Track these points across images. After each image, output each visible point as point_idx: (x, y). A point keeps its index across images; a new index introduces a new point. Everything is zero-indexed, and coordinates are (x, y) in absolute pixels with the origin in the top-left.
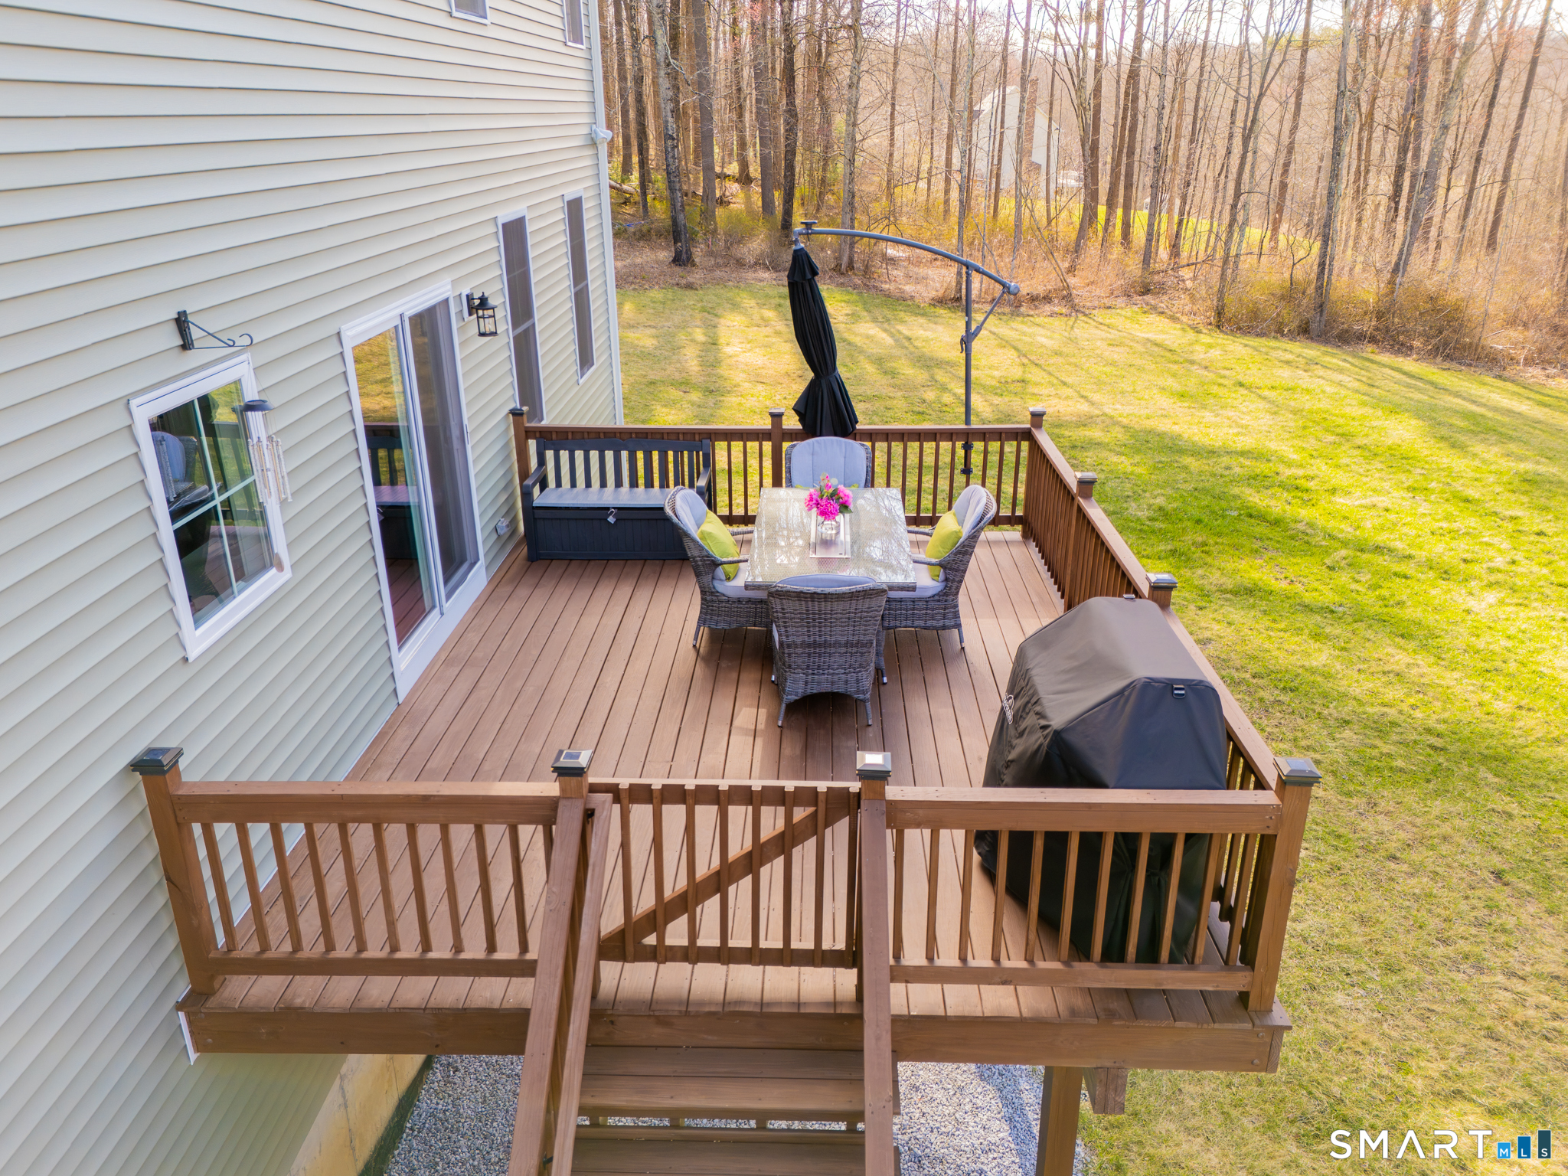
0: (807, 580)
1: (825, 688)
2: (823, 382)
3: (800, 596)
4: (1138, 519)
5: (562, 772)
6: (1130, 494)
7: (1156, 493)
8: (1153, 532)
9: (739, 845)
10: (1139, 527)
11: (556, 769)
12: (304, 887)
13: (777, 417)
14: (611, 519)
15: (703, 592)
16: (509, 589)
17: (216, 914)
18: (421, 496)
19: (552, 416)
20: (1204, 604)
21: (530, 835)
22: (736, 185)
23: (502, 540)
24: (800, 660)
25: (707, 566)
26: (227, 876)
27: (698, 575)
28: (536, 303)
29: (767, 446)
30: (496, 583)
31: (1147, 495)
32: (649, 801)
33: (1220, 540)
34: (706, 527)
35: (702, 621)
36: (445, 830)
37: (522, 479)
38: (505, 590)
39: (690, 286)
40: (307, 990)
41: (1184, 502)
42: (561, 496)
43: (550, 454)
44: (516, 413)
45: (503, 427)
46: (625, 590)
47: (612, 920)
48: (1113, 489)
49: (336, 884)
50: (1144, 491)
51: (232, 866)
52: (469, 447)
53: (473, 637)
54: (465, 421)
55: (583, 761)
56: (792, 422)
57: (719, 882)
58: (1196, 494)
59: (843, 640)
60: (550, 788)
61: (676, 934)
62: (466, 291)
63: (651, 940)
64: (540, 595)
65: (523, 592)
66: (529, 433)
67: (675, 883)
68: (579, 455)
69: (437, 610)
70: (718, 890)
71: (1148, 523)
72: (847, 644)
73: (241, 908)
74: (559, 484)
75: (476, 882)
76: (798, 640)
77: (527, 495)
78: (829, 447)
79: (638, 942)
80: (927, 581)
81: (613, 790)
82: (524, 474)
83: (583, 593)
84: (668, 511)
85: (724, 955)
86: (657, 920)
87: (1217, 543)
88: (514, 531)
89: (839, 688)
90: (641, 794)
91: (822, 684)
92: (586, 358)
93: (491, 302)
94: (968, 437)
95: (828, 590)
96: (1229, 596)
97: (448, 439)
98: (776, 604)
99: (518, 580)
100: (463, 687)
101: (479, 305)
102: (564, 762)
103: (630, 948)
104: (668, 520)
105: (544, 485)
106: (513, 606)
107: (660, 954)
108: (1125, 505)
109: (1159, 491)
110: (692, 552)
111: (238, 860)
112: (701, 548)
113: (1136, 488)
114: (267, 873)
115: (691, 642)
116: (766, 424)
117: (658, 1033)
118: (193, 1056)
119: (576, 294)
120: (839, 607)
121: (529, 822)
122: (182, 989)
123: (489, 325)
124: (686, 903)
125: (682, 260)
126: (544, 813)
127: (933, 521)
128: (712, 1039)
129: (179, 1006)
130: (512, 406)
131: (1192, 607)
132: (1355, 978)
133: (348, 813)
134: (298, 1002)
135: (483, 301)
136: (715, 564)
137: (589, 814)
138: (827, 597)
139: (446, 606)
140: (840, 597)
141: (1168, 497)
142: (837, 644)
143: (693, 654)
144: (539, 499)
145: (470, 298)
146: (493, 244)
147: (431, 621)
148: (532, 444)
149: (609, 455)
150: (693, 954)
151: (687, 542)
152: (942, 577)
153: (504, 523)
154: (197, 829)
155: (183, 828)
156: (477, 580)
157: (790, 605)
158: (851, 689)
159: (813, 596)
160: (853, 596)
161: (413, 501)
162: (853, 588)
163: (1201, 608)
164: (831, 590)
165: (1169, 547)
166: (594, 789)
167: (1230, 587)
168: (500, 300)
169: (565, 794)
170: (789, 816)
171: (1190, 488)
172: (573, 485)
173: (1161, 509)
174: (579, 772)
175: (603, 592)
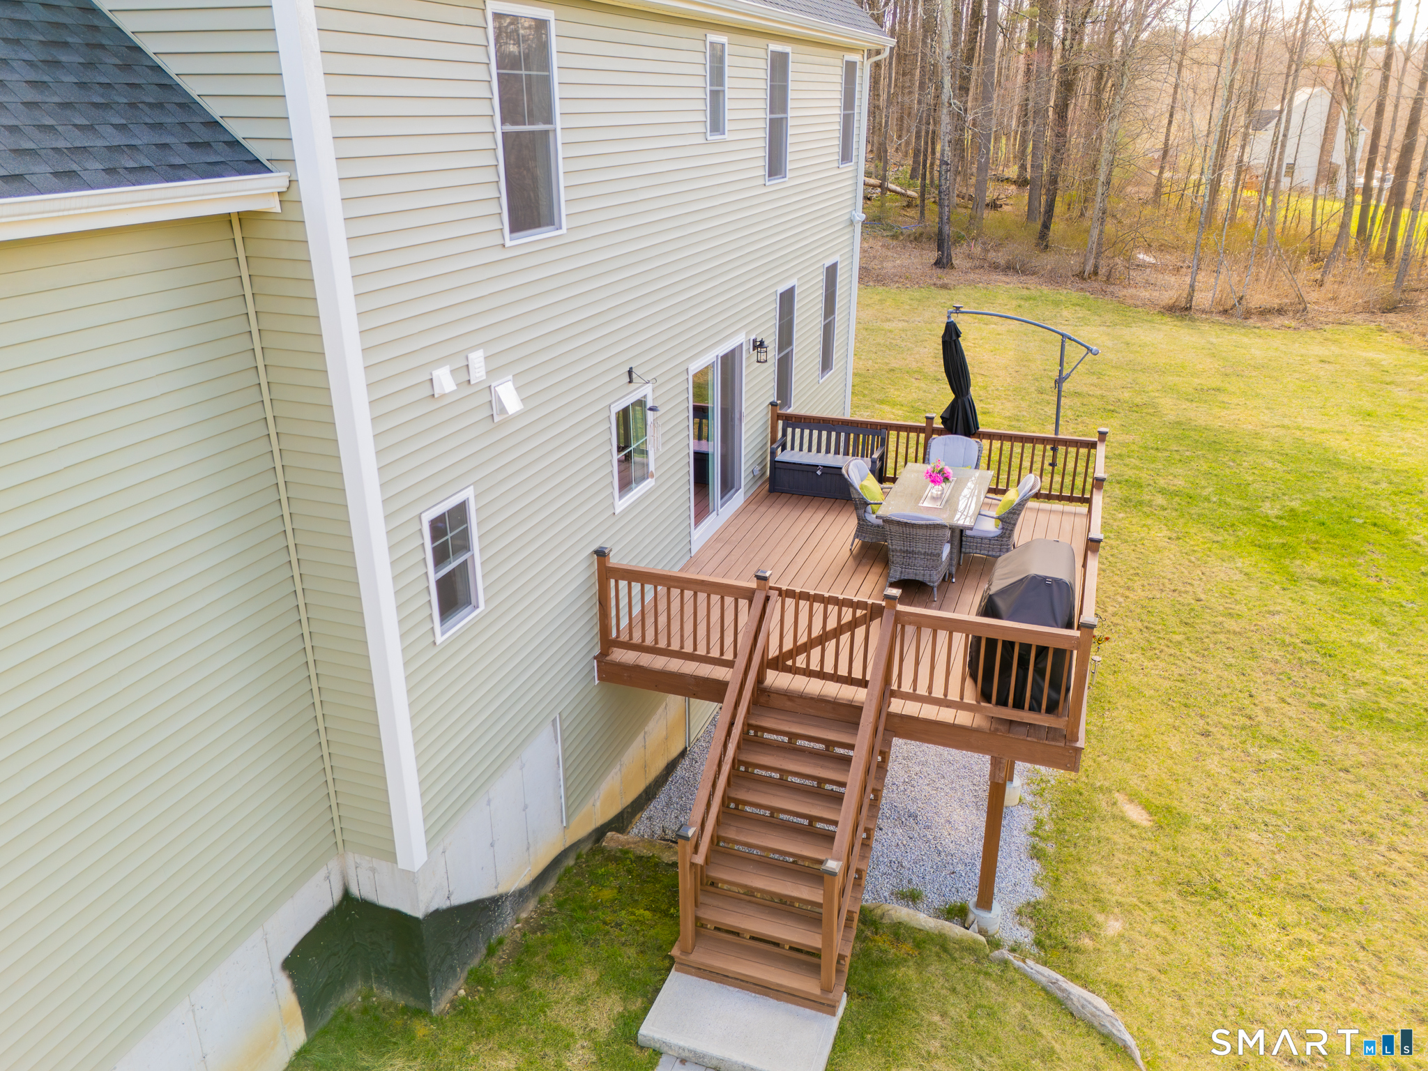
0: (904, 516)
1: (911, 577)
2: (959, 401)
3: (899, 523)
4: (1267, 516)
5: (758, 578)
6: (1270, 495)
7: (1294, 497)
8: (1274, 528)
9: (832, 624)
10: (1263, 522)
11: (756, 576)
12: (650, 621)
13: (930, 419)
14: (819, 473)
15: (859, 519)
16: (755, 507)
17: (614, 622)
18: (714, 448)
19: (796, 407)
20: (1289, 586)
21: (743, 603)
22: (1013, 187)
23: (755, 479)
24: (898, 560)
25: (861, 505)
26: (621, 607)
27: (856, 509)
28: (795, 336)
29: (922, 436)
30: (748, 502)
31: (1286, 498)
32: (794, 597)
33: (1332, 540)
34: (865, 483)
35: (856, 536)
36: (709, 596)
37: (772, 444)
38: (753, 507)
39: (945, 287)
40: (646, 660)
41: (1318, 508)
42: (792, 456)
43: (789, 430)
44: (773, 404)
45: (765, 412)
46: (820, 515)
47: (773, 652)
48: (1255, 490)
49: (662, 620)
50: (1284, 494)
51: (624, 602)
52: (743, 424)
53: (732, 529)
54: (743, 410)
55: (767, 574)
56: (938, 424)
57: (822, 640)
58: (1333, 501)
59: (923, 551)
60: (753, 584)
61: (801, 661)
62: (753, 337)
63: (790, 663)
64: (772, 511)
65: (762, 509)
66: (779, 417)
67: (803, 639)
68: (807, 432)
69: (715, 512)
70: (820, 644)
71: (1274, 520)
72: (925, 553)
73: (624, 622)
74: (792, 448)
75: (719, 635)
76: (899, 548)
77: (773, 453)
78: (958, 442)
79: (784, 663)
80: (990, 527)
81: (779, 590)
82: (773, 441)
83: (796, 514)
84: (844, 471)
85: (821, 675)
86: (793, 654)
87: (1328, 543)
88: (764, 474)
89: (920, 578)
90: (790, 594)
91: (910, 575)
92: (826, 364)
93: (766, 343)
94: (1055, 443)
95: (913, 522)
96: (1316, 584)
97: (733, 419)
98: (887, 527)
99: (761, 503)
100: (723, 553)
101: (759, 345)
102: (759, 574)
103: (780, 665)
104: (842, 475)
105: (784, 448)
106: (756, 516)
107: (794, 670)
108: (1260, 504)
109: (1298, 496)
110: (854, 495)
111: (626, 600)
112: (860, 494)
113: (1277, 491)
114: (636, 610)
115: (849, 547)
116: (922, 423)
117: (789, 704)
118: (597, 682)
119: (825, 326)
120: (920, 532)
121: (744, 598)
122: (597, 651)
123: (763, 357)
124: (806, 648)
125: (943, 263)
126: (749, 595)
127: (1004, 492)
128: (812, 712)
129: (595, 658)
130: (771, 400)
131: (1277, 587)
132: (1270, 828)
133: (672, 584)
134: (641, 664)
135: (762, 343)
136: (866, 504)
137: (767, 599)
138: (913, 526)
139: (720, 510)
140: (920, 526)
141: (1305, 502)
142: (919, 553)
143: (849, 553)
144: (780, 456)
145: (755, 341)
146: (774, 307)
147: (712, 517)
148: (780, 423)
149: (824, 433)
150: (808, 673)
151: (851, 489)
152: (1000, 526)
153: (758, 468)
154: (613, 582)
155: (608, 579)
156: (738, 499)
157: (894, 528)
158: (926, 579)
159: (906, 524)
160: (928, 527)
161: (710, 451)
162: (928, 522)
163: (1284, 589)
164: (916, 522)
165: (1281, 541)
166: (771, 588)
167: (1320, 576)
168: (772, 342)
169: (759, 588)
170: (854, 613)
171: (1330, 496)
172: (801, 449)
173: (1292, 510)
174: (765, 579)
175: (807, 514)
